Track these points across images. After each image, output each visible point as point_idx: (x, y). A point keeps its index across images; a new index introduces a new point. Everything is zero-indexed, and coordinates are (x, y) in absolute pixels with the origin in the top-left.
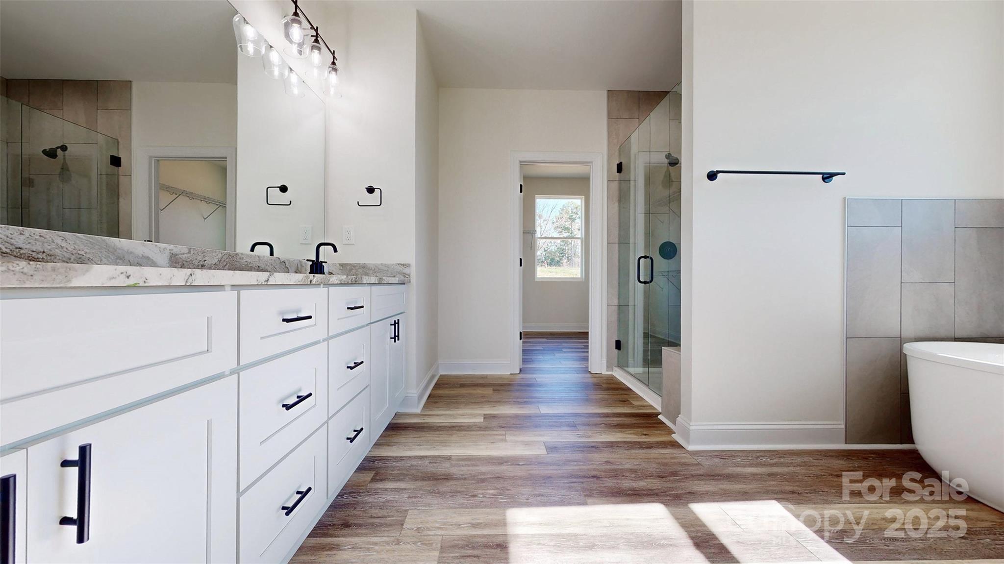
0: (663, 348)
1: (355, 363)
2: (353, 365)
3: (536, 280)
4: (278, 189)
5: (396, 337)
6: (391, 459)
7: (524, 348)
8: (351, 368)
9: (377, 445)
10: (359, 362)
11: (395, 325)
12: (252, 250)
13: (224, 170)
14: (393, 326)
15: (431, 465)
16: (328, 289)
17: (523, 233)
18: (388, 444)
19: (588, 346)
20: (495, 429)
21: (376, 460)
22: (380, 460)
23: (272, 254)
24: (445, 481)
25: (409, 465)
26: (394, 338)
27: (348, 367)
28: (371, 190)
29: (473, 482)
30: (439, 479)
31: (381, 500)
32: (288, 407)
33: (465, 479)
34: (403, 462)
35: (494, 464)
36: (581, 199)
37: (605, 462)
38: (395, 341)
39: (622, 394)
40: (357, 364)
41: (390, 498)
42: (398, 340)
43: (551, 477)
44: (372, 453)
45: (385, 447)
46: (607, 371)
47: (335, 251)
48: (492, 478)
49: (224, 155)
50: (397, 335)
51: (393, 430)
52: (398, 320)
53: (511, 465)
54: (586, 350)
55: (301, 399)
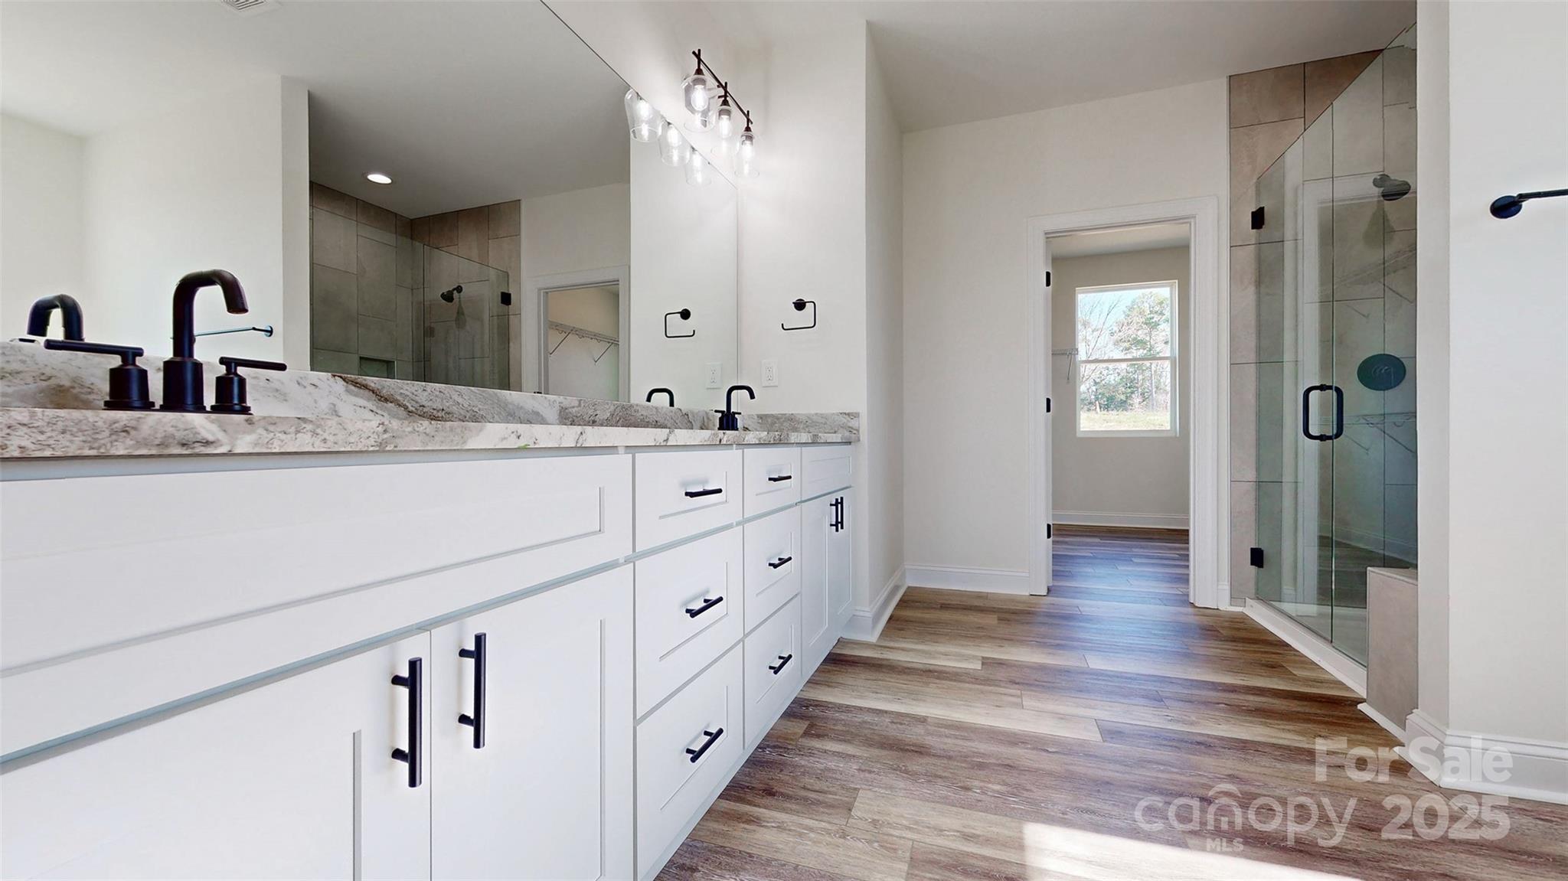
0: (1369, 568)
1: (780, 559)
2: (777, 562)
3: (1079, 435)
4: (679, 315)
5: (838, 524)
6: (832, 708)
7: (1054, 553)
8: (775, 566)
9: (812, 682)
10: (786, 557)
11: (836, 505)
12: (649, 400)
13: (617, 296)
14: (834, 507)
15: (895, 726)
16: (743, 452)
17: (1053, 354)
18: (828, 684)
19: (1188, 555)
20: (1002, 684)
21: (811, 705)
22: (816, 706)
23: (672, 404)
24: (916, 755)
25: (860, 720)
26: (836, 525)
27: (770, 565)
28: (800, 305)
29: (963, 765)
30: (907, 750)
31: (819, 766)
32: (693, 614)
33: (950, 758)
34: (850, 715)
35: (1001, 742)
36: (1171, 286)
37: (1229, 775)
38: (837, 530)
39: (1266, 652)
40: (783, 561)
41: (832, 765)
42: (842, 528)
43: (1111, 784)
44: (804, 693)
45: (823, 688)
46: (1231, 605)
47: (752, 396)
48: (999, 765)
49: (616, 277)
50: (839, 520)
51: (835, 663)
52: (842, 498)
53: (1033, 749)
54: (1182, 563)
55: (710, 604)
